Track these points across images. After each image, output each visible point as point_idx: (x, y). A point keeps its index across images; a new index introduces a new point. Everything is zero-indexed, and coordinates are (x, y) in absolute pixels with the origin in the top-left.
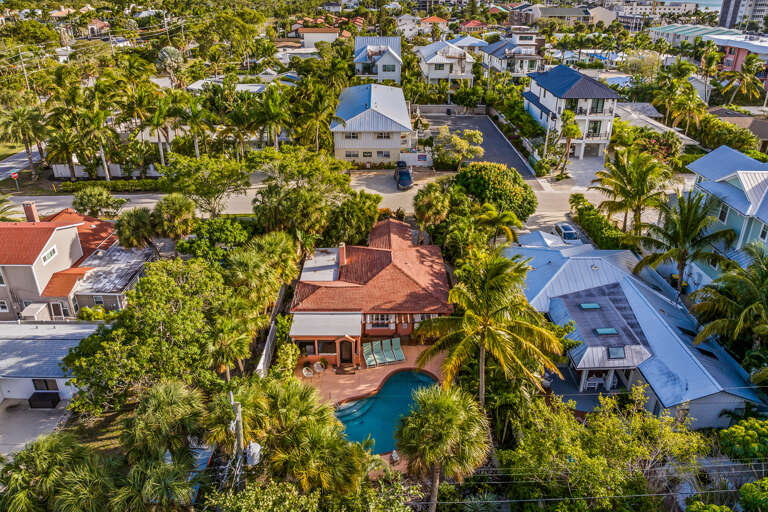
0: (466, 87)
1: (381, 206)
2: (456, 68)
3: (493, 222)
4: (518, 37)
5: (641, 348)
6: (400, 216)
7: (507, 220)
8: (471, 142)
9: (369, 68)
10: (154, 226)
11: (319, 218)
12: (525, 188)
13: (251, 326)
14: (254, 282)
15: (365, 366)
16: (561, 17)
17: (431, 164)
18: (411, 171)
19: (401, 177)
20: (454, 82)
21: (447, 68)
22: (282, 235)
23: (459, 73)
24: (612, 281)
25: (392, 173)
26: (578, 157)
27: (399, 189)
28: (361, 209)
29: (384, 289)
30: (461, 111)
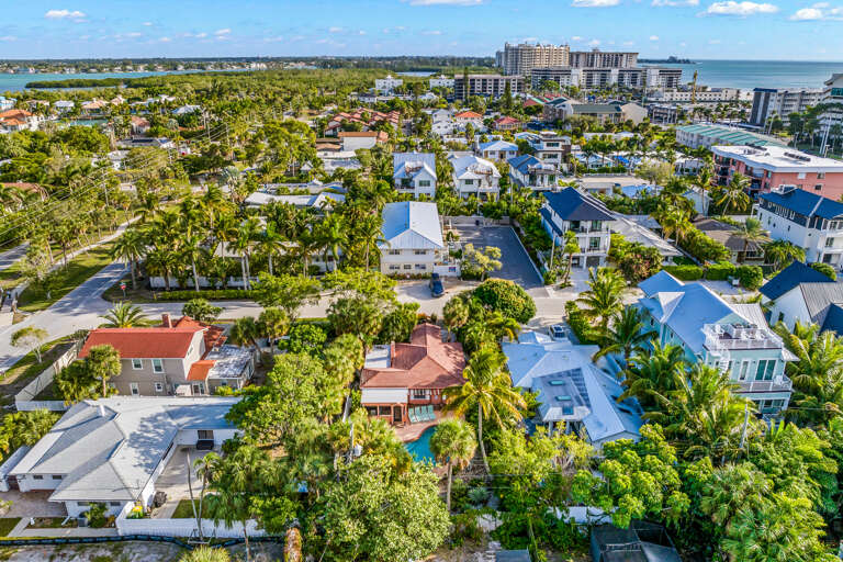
0: (492, 201)
1: (419, 312)
2: (484, 182)
3: (499, 326)
4: (545, 143)
5: (585, 408)
6: (433, 320)
7: (509, 324)
8: (491, 257)
9: (407, 183)
10: (259, 330)
11: (376, 324)
12: (526, 299)
13: (340, 395)
14: (340, 368)
15: (410, 423)
16: (593, 115)
17: (459, 274)
18: (443, 281)
19: (435, 287)
20: (484, 195)
21: (476, 183)
22: (351, 336)
23: (487, 187)
24: (576, 367)
25: (428, 282)
26: (581, 267)
27: (433, 297)
28: (405, 317)
29: (422, 373)
30: (488, 222)
